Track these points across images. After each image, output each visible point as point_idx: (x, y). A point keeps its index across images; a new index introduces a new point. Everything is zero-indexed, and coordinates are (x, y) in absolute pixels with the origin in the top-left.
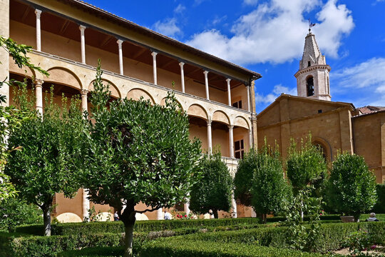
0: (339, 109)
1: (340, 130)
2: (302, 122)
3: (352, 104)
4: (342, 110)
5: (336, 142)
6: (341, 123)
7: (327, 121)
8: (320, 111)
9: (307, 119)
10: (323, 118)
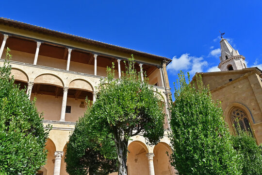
0: (246, 74)
1: (253, 93)
2: (217, 92)
3: (256, 68)
4: (249, 75)
5: (253, 104)
6: (252, 86)
7: (239, 87)
8: (231, 80)
9: (221, 88)
10: (235, 85)
